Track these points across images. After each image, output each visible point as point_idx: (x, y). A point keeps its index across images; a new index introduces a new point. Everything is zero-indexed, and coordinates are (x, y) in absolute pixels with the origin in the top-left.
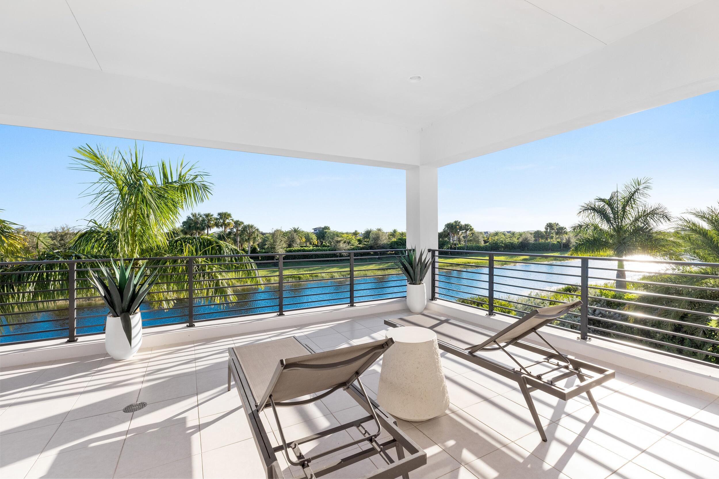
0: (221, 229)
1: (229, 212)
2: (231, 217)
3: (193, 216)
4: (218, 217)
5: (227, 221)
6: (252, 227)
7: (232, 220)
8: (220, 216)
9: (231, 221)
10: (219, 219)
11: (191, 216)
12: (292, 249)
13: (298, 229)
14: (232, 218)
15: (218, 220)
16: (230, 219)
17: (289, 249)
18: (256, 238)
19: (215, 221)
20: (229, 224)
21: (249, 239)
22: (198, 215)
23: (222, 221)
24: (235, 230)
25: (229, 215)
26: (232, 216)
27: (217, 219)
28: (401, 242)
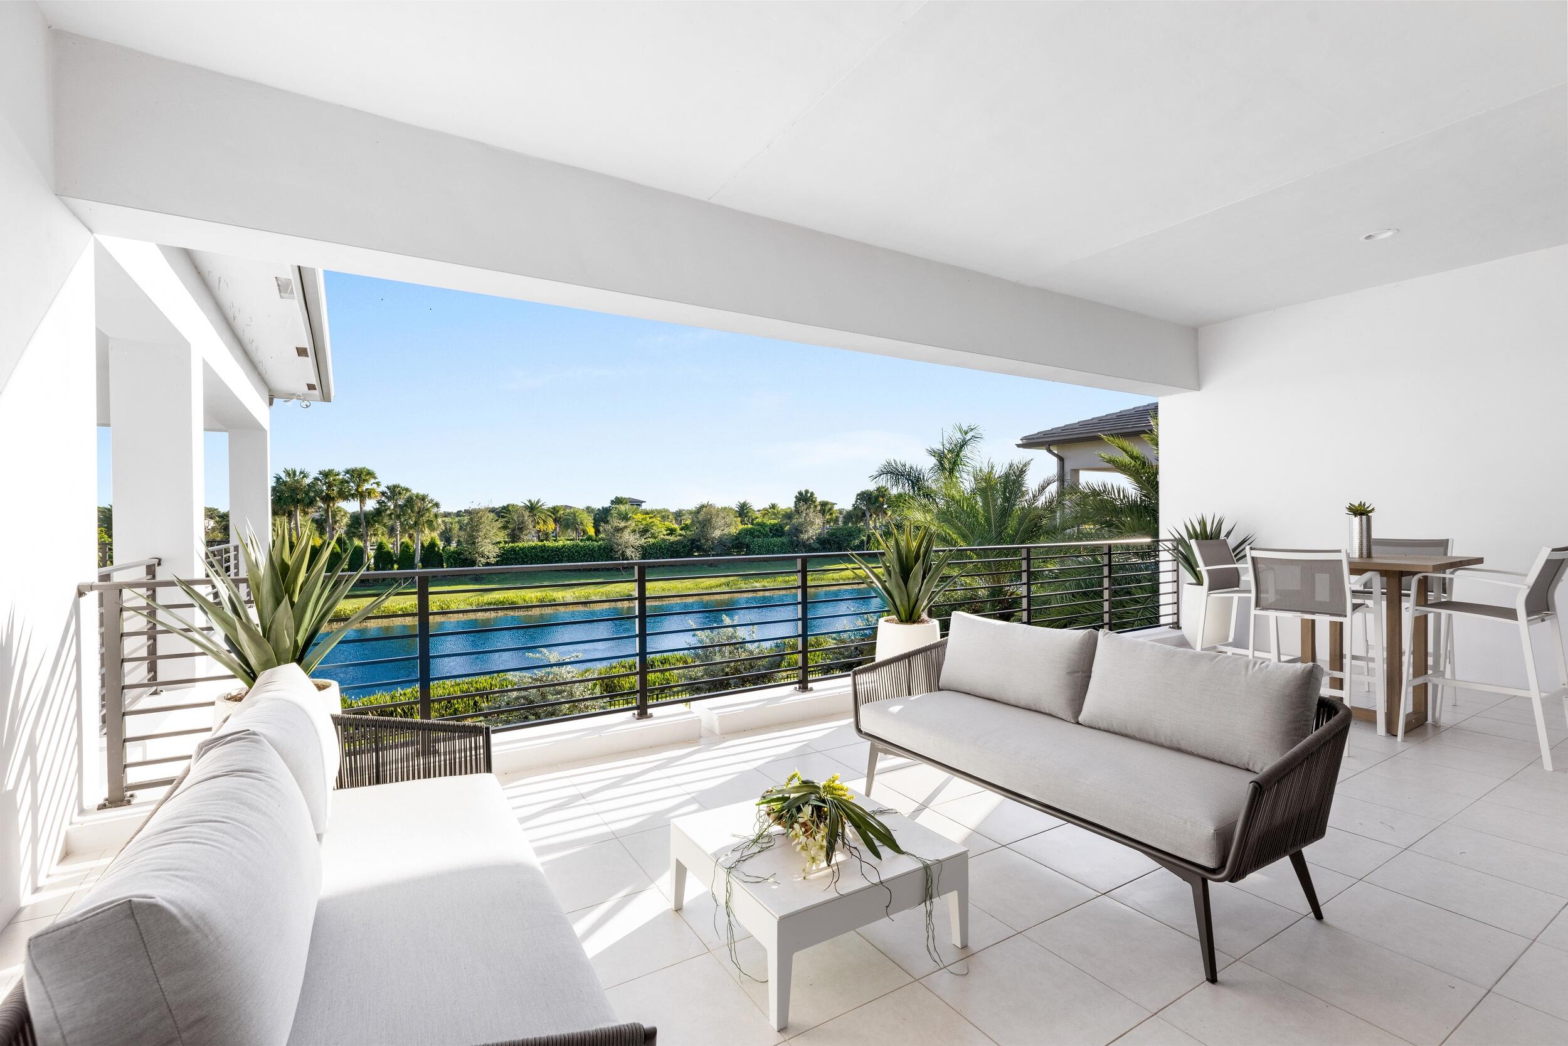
2: (375, 478)
3: (288, 474)
5: (366, 486)
6: (423, 498)
11: (283, 476)
12: (517, 544)
13: (538, 502)
14: (376, 481)
16: (373, 481)
17: (511, 545)
18: (432, 521)
20: (369, 493)
21: (416, 523)
22: (301, 473)
25: (370, 474)
28: (759, 531)
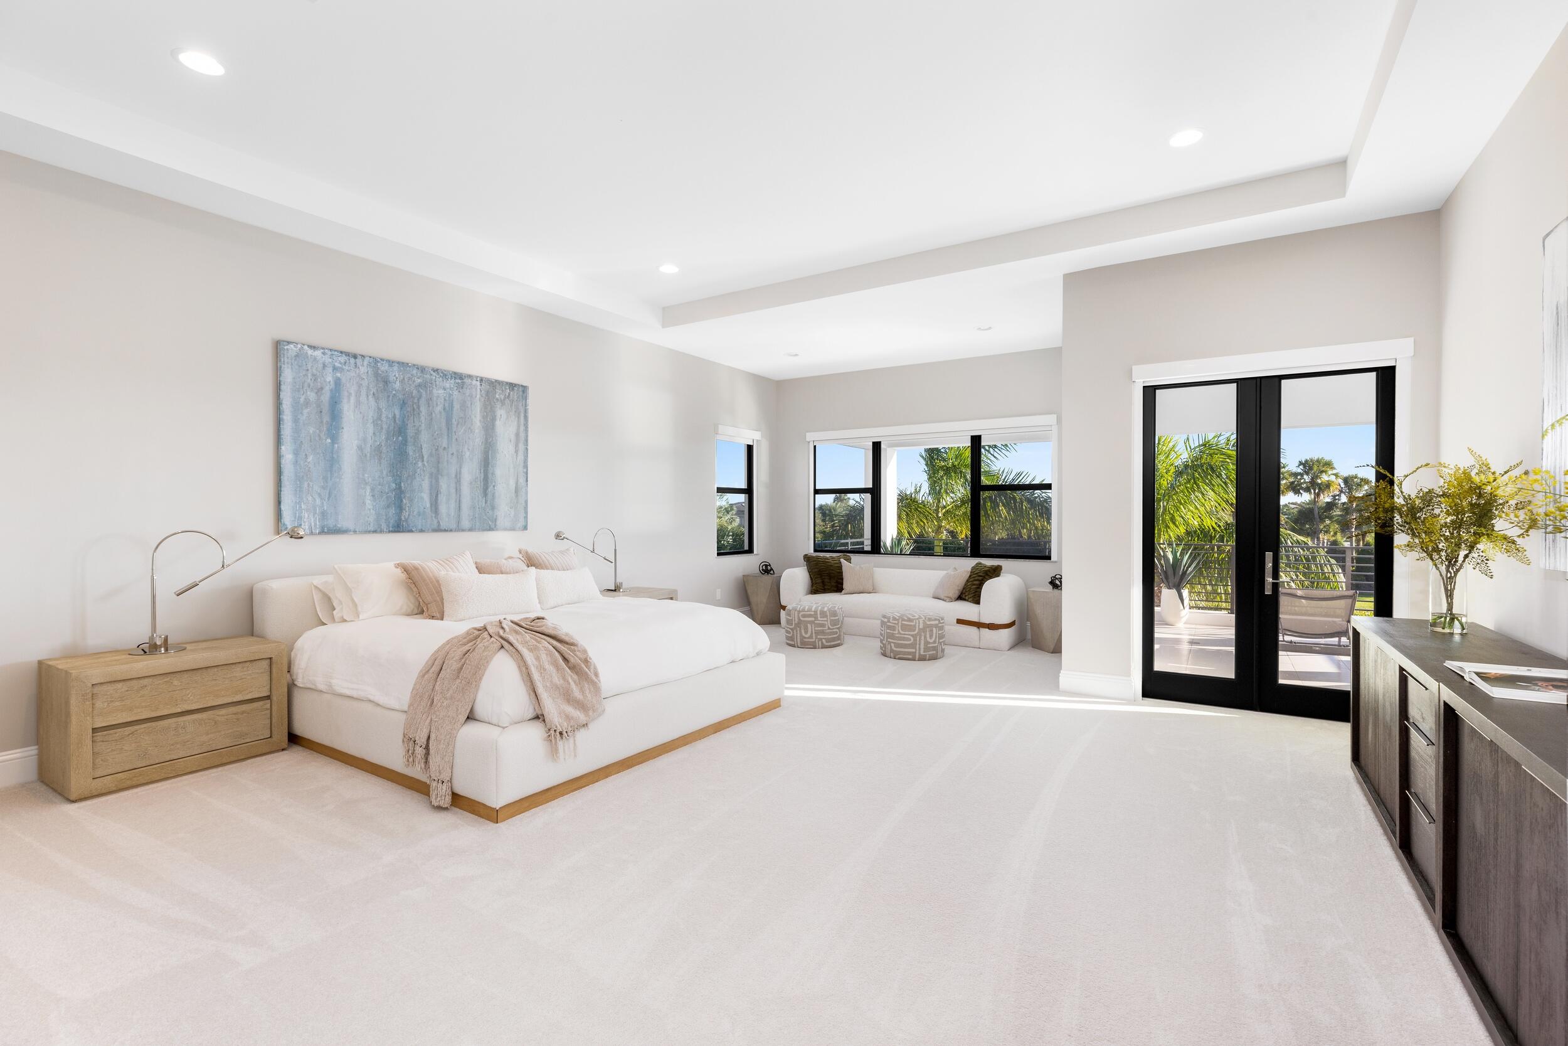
0: (1306, 497)
1: (1327, 458)
4: (1299, 470)
7: (1336, 475)
8: (1304, 467)
9: (1333, 478)
10: (1302, 475)
15: (1299, 477)
19: (1292, 480)
23: (1307, 478)
24: (1344, 499)
26: (1335, 465)
27: (1295, 475)
